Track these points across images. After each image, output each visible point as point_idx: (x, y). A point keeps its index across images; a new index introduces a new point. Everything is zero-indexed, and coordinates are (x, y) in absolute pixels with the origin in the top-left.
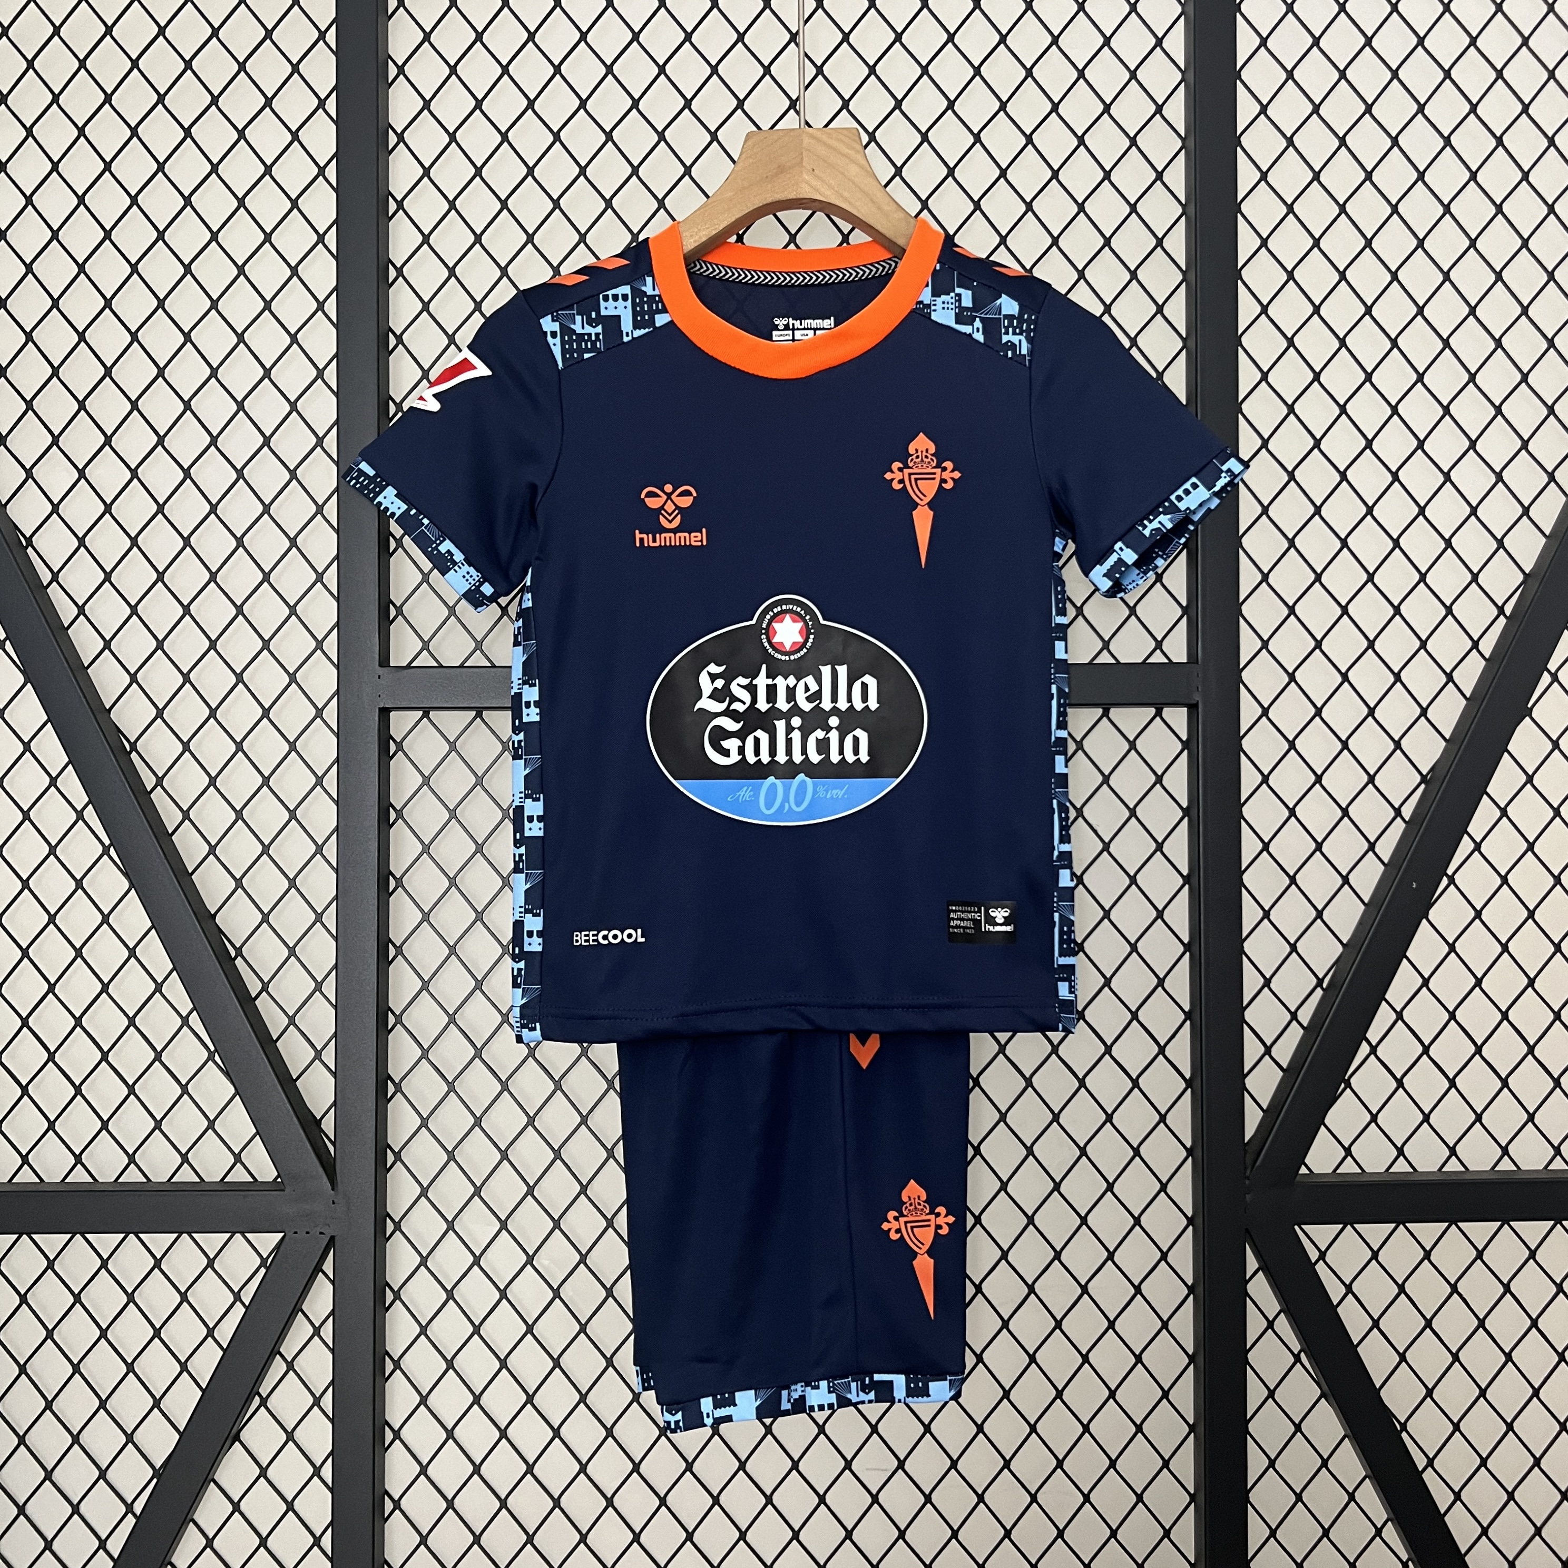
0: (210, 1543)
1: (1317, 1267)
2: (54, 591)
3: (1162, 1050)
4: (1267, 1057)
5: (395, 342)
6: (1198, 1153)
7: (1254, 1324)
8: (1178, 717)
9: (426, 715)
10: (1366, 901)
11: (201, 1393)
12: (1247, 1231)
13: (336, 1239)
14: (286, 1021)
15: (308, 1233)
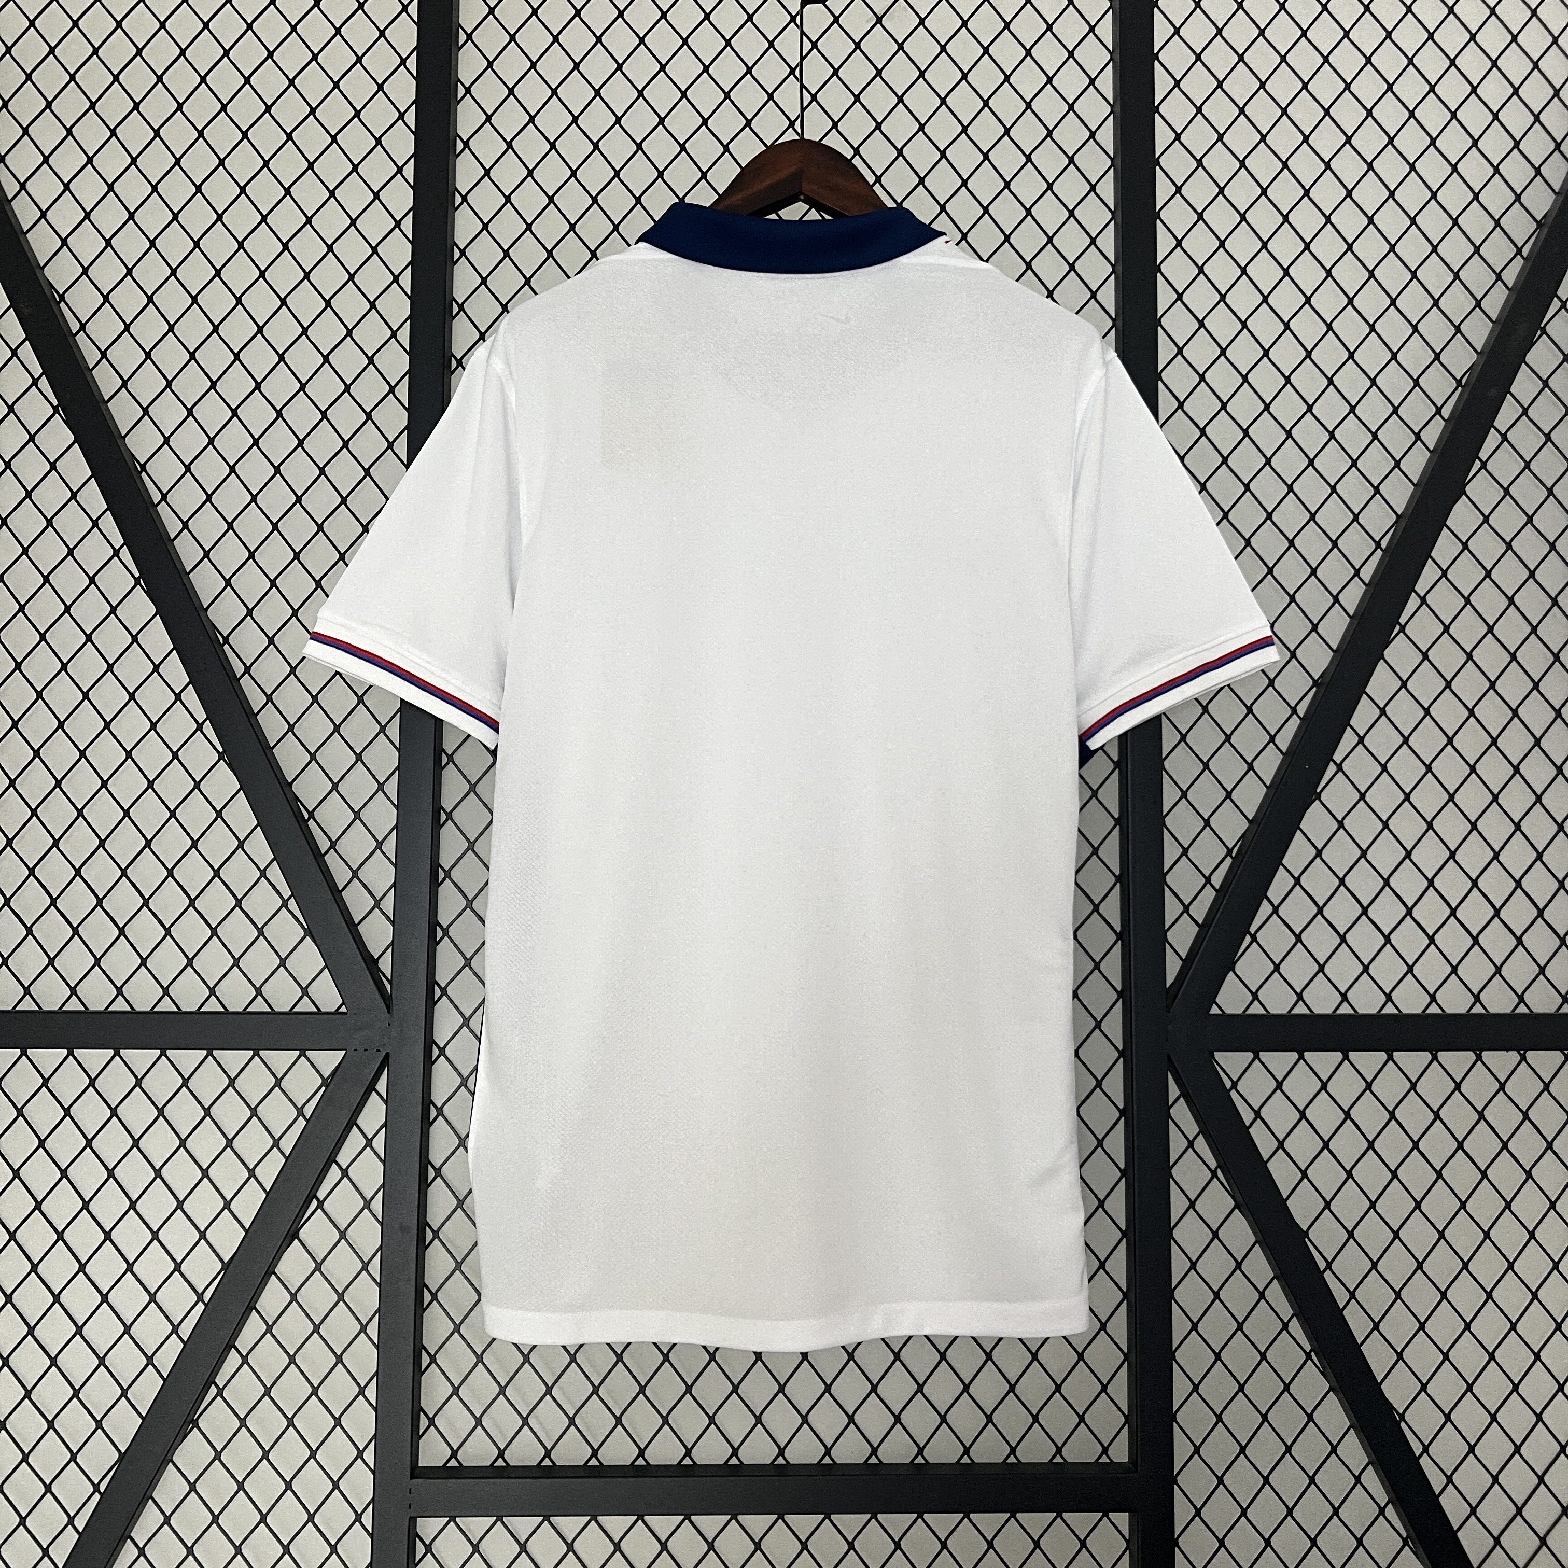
0: (269, 1329)
1: (1230, 1094)
2: (163, 509)
3: (1096, 908)
4: (1185, 914)
5: (458, 309)
6: (1128, 994)
7: (1177, 1144)
10: (1268, 783)
11: (265, 1196)
12: (1169, 1056)
13: (391, 1056)
14: (350, 874)
15: (366, 1050)
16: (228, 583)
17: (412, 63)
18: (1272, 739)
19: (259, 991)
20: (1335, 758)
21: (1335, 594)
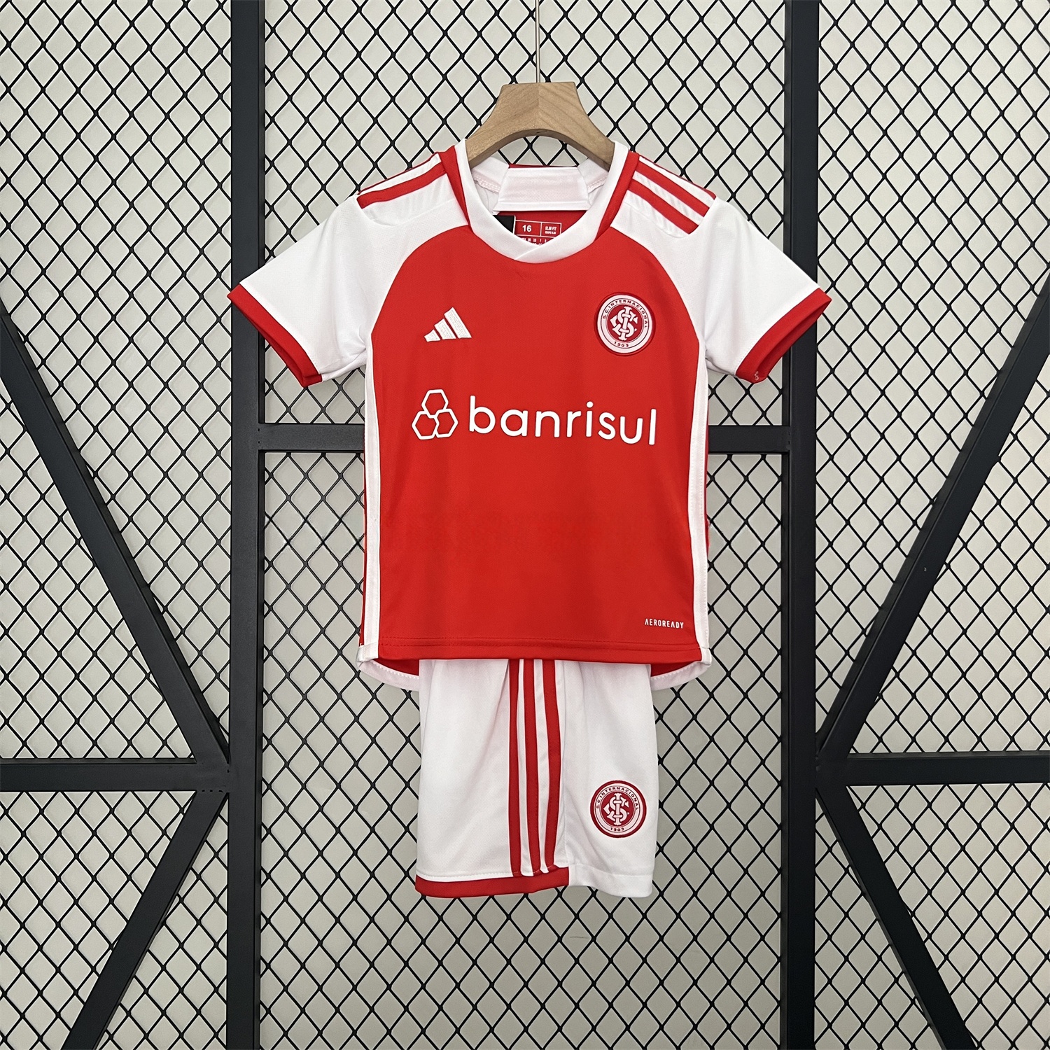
0: (146, 991)
1: (860, 812)
2: (42, 371)
3: (763, 674)
4: (830, 679)
5: (269, 210)
6: (786, 740)
7: (820, 849)
8: (776, 460)
9: (289, 455)
10: (894, 580)
12: (816, 789)
13: (231, 793)
14: (197, 654)
15: (211, 791)
16: (96, 429)
17: (227, 7)
18: (898, 545)
19: (130, 743)
20: (946, 561)
21: (948, 432)
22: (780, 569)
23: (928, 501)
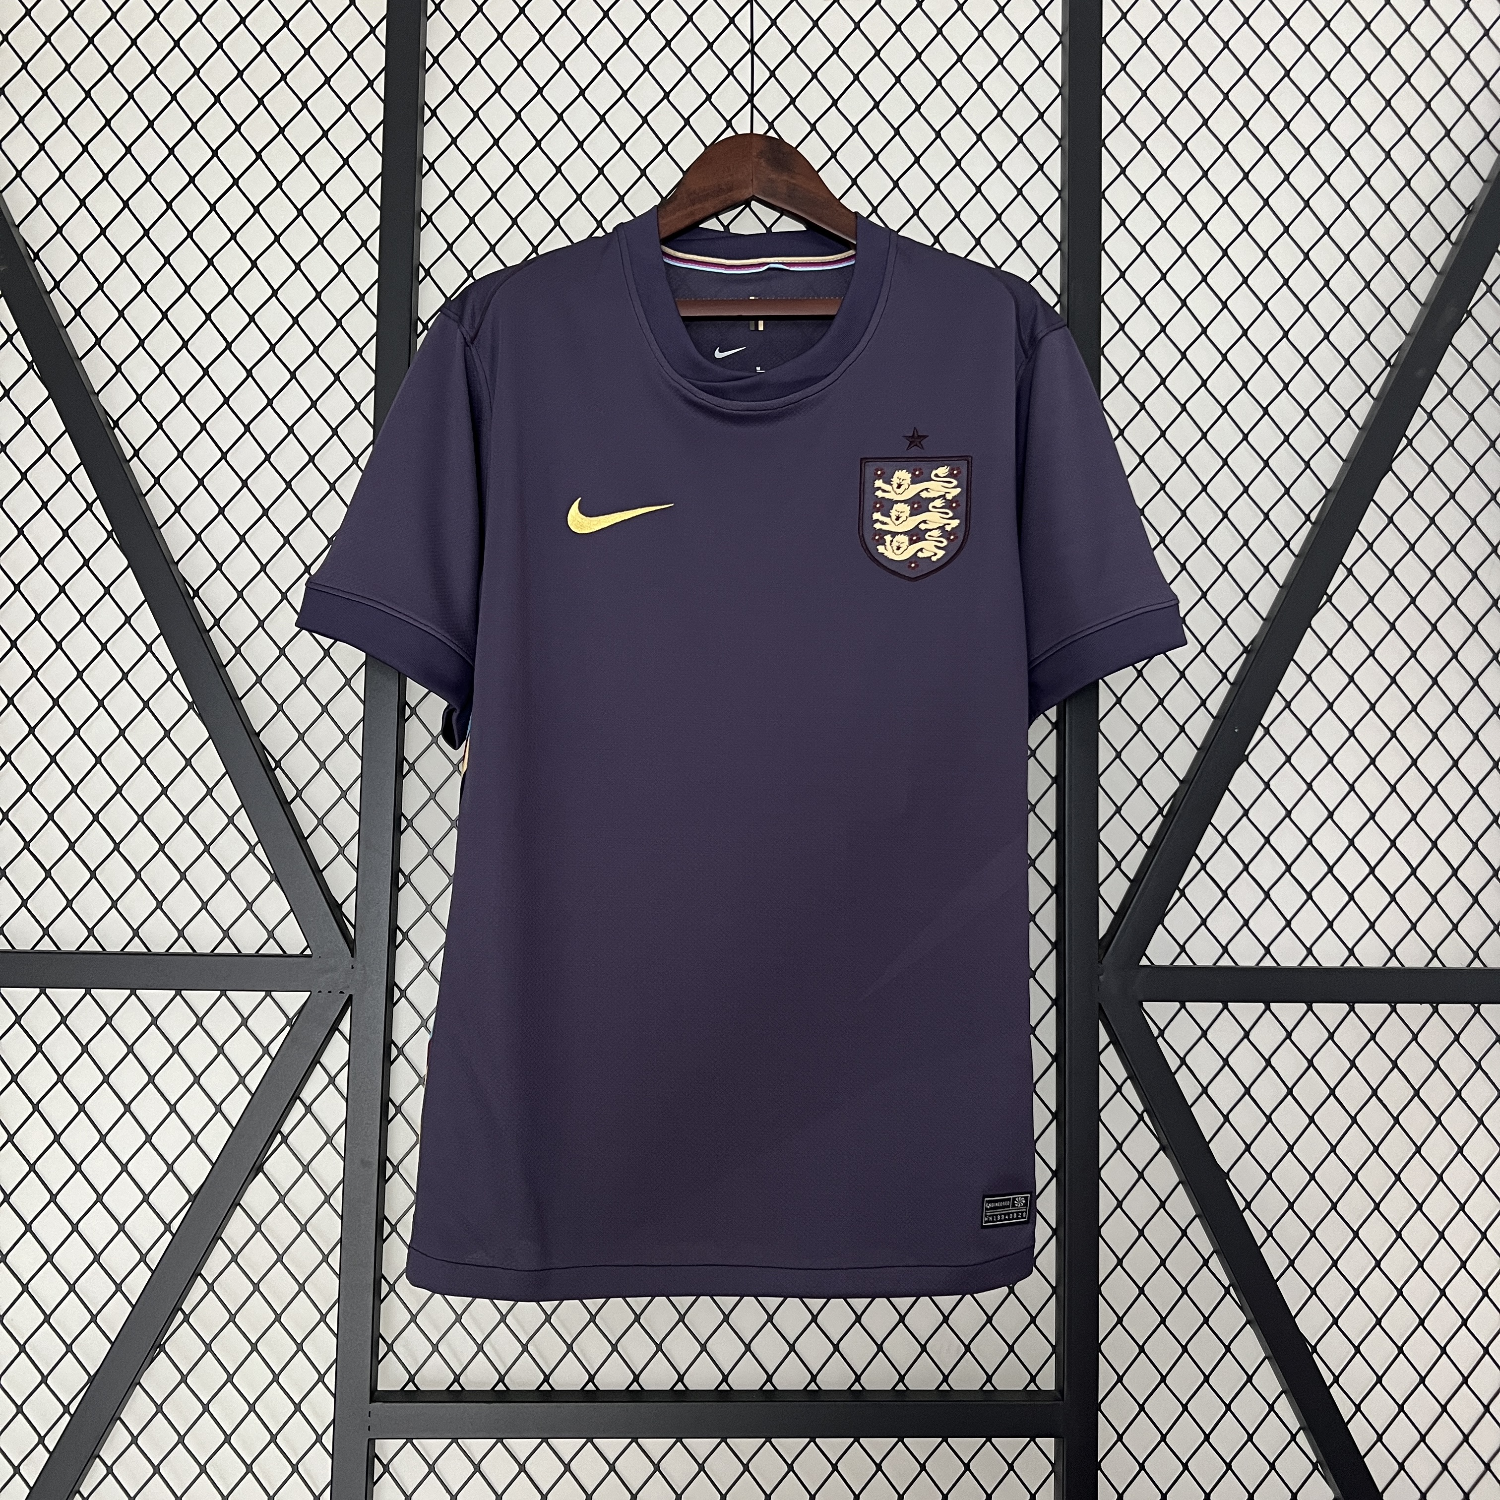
0: (234, 1258)
1: (1157, 1042)
4: (1118, 870)
5: (424, 274)
6: (1062, 946)
7: (1106, 1088)
10: (1199, 746)
11: (231, 1131)
12: (1100, 1005)
13: (353, 998)
14: (316, 822)
15: (330, 992)
16: (198, 537)
17: (382, 31)
18: (1203, 703)
19: (226, 934)
20: (1262, 722)
21: (1265, 565)
22: (1055, 731)
23: (1241, 649)
